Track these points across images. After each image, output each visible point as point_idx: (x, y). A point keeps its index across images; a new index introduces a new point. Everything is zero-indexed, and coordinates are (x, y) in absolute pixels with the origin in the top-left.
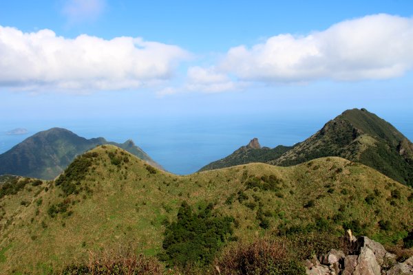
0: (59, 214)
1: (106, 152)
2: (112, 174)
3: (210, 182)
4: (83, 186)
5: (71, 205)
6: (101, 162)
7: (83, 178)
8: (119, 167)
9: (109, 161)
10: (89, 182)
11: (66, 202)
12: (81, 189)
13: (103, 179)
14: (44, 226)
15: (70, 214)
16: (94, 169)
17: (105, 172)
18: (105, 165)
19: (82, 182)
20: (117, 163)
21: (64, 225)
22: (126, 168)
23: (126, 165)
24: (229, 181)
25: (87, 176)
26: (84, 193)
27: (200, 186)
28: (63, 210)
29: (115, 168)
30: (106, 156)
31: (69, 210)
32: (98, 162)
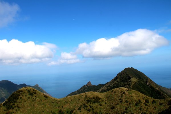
1: (27, 90)
2: (29, 99)
3: (71, 101)
4: (16, 105)
6: (24, 94)
7: (16, 102)
8: (32, 96)
9: (28, 94)
10: (18, 104)
11: (8, 113)
12: (15, 107)
13: (25, 102)
16: (21, 97)
17: (26, 98)
18: (26, 96)
19: (15, 103)
20: (31, 94)
22: (35, 96)
23: (35, 95)
24: (79, 100)
25: (18, 101)
26: (16, 108)
27: (67, 103)
29: (30, 96)
30: (27, 91)
32: (23, 94)
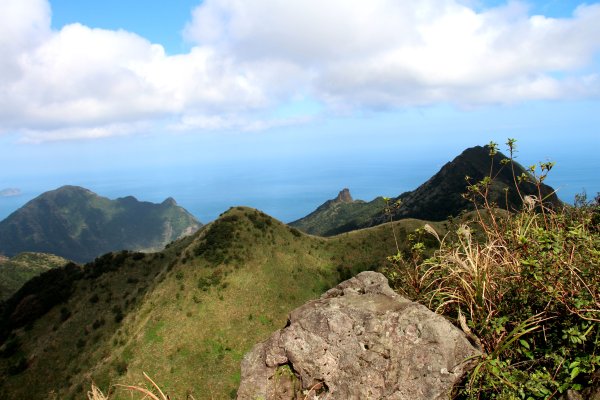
0: (212, 287)
1: (246, 215)
2: (258, 239)
3: (364, 243)
4: (232, 254)
5: (223, 276)
6: (243, 226)
7: (229, 245)
8: (263, 230)
9: (251, 225)
10: (237, 250)
11: (216, 273)
12: (231, 257)
13: (251, 245)
14: (196, 301)
15: (225, 286)
16: (238, 234)
17: (251, 237)
18: (249, 230)
19: (229, 250)
20: (259, 226)
21: (221, 299)
22: (271, 232)
23: (270, 228)
24: (385, 240)
25: (234, 243)
26: (234, 261)
27: (354, 248)
28: (216, 282)
29: (259, 231)
30: (246, 219)
31: (223, 282)
32: (240, 226)
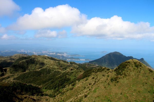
0: (114, 81)
1: (133, 62)
2: (134, 70)
4: (124, 73)
5: (118, 79)
6: (131, 65)
7: (124, 70)
8: (138, 68)
9: (134, 65)
10: (126, 72)
11: (117, 78)
12: (123, 74)
13: (131, 71)
14: (109, 84)
15: (118, 82)
16: (128, 67)
17: (132, 69)
18: (132, 66)
19: (123, 71)
20: (137, 66)
21: (115, 85)
22: (140, 69)
23: (140, 67)
25: (125, 70)
26: (123, 75)
28: (116, 80)
29: (136, 68)
30: (133, 63)
31: (118, 80)
32: (130, 65)
